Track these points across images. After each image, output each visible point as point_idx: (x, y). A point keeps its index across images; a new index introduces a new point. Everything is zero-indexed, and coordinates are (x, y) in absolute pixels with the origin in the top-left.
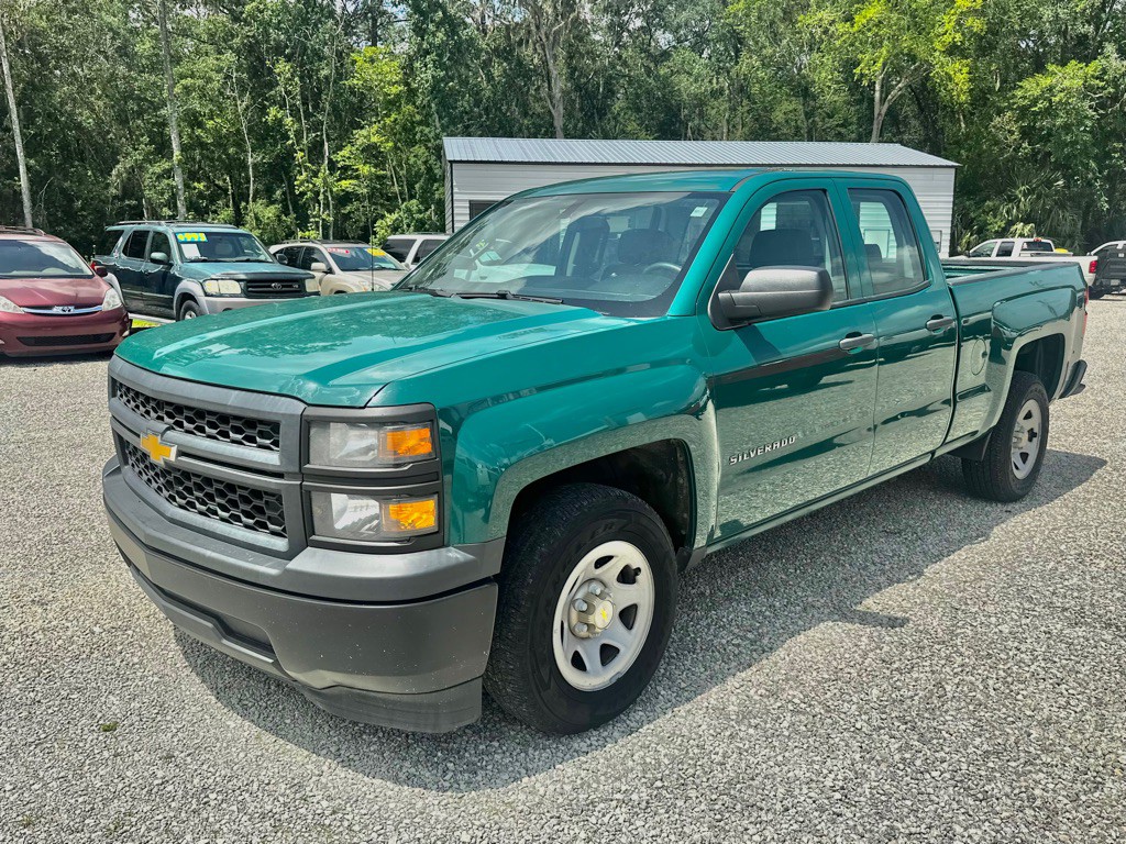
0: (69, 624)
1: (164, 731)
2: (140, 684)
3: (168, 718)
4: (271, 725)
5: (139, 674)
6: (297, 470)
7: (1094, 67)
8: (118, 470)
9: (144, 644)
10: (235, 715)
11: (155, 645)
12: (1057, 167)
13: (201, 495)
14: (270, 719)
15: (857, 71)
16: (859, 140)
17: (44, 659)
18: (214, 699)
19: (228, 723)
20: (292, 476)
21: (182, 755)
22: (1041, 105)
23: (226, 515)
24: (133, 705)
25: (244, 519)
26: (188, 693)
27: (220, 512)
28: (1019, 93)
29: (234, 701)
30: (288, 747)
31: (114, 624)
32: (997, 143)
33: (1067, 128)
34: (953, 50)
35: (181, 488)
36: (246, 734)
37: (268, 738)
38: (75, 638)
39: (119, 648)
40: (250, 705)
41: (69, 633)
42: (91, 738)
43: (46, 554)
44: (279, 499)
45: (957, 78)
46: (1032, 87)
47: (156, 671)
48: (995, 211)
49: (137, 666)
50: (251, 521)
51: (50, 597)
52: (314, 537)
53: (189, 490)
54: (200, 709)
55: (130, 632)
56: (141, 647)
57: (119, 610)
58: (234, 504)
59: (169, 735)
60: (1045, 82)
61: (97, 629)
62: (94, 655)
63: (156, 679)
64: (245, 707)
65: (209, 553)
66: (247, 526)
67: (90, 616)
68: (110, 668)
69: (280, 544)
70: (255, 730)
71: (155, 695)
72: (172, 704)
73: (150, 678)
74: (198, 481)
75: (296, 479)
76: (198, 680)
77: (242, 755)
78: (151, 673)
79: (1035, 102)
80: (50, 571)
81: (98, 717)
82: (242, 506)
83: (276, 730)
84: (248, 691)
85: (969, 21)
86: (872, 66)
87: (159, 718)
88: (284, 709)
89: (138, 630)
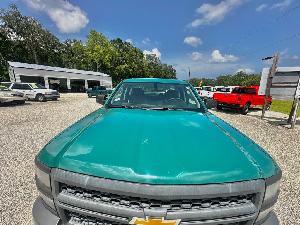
7: (124, 66)
12: (121, 78)
15: (94, 62)
16: (95, 71)
22: (119, 70)
28: (116, 68)
32: (114, 74)
33: (122, 73)
34: (108, 61)
45: (109, 65)
46: (118, 67)
48: (115, 83)
60: (120, 67)
79: (119, 69)
85: (109, 57)
86: (97, 61)
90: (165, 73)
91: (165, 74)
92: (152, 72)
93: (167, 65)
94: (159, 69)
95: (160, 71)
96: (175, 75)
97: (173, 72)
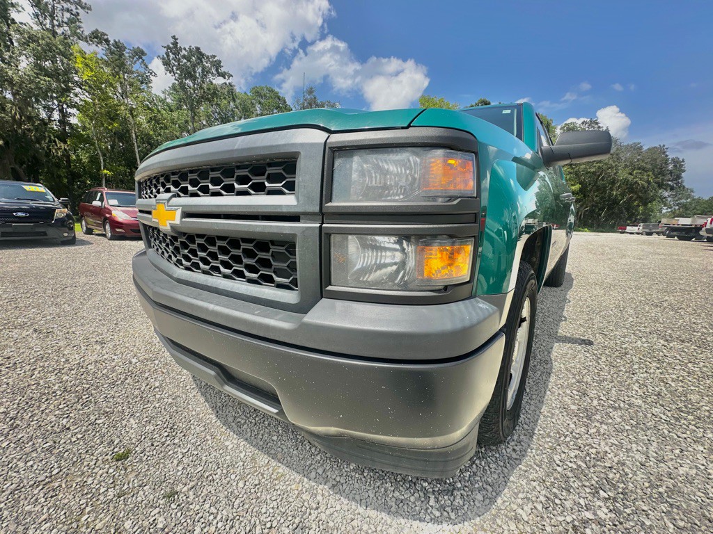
0: (115, 357)
1: (171, 458)
2: (157, 405)
3: (176, 441)
4: (261, 443)
5: (158, 396)
6: (317, 209)
8: (144, 253)
9: (165, 371)
10: (232, 433)
11: (173, 370)
13: (204, 254)
14: (260, 436)
17: (88, 386)
18: (213, 417)
19: (227, 443)
20: (309, 216)
21: (186, 489)
23: (228, 271)
24: (147, 428)
25: (247, 274)
26: (194, 413)
27: (222, 269)
29: (230, 419)
30: (280, 470)
31: (147, 356)
35: (186, 251)
36: (242, 455)
37: (263, 459)
38: (117, 368)
39: (146, 375)
40: (243, 422)
41: (113, 364)
42: (101, 472)
43: (116, 313)
44: (293, 246)
47: (170, 393)
49: (157, 389)
50: (255, 276)
51: (109, 339)
52: (330, 288)
53: (194, 252)
54: (203, 429)
55: (157, 362)
56: (163, 373)
57: (152, 346)
58: (237, 260)
59: (176, 462)
61: (134, 361)
62: (127, 381)
63: (170, 401)
64: (239, 425)
65: (211, 307)
66: (250, 281)
67: (132, 351)
68: (136, 392)
69: (290, 297)
70: (250, 450)
71: (167, 417)
72: (181, 425)
73: (166, 400)
74: (201, 241)
75: (314, 221)
76: (202, 400)
77: (241, 484)
78: (167, 395)
80: (115, 322)
81: (115, 443)
82: (246, 261)
83: (266, 449)
84: (239, 408)
87: (168, 442)
88: (269, 425)
89: (162, 360)
90: (631, 174)
91: (630, 178)
92: (576, 174)
93: (641, 148)
94: (606, 164)
95: (611, 167)
96: (679, 177)
97: (670, 167)
